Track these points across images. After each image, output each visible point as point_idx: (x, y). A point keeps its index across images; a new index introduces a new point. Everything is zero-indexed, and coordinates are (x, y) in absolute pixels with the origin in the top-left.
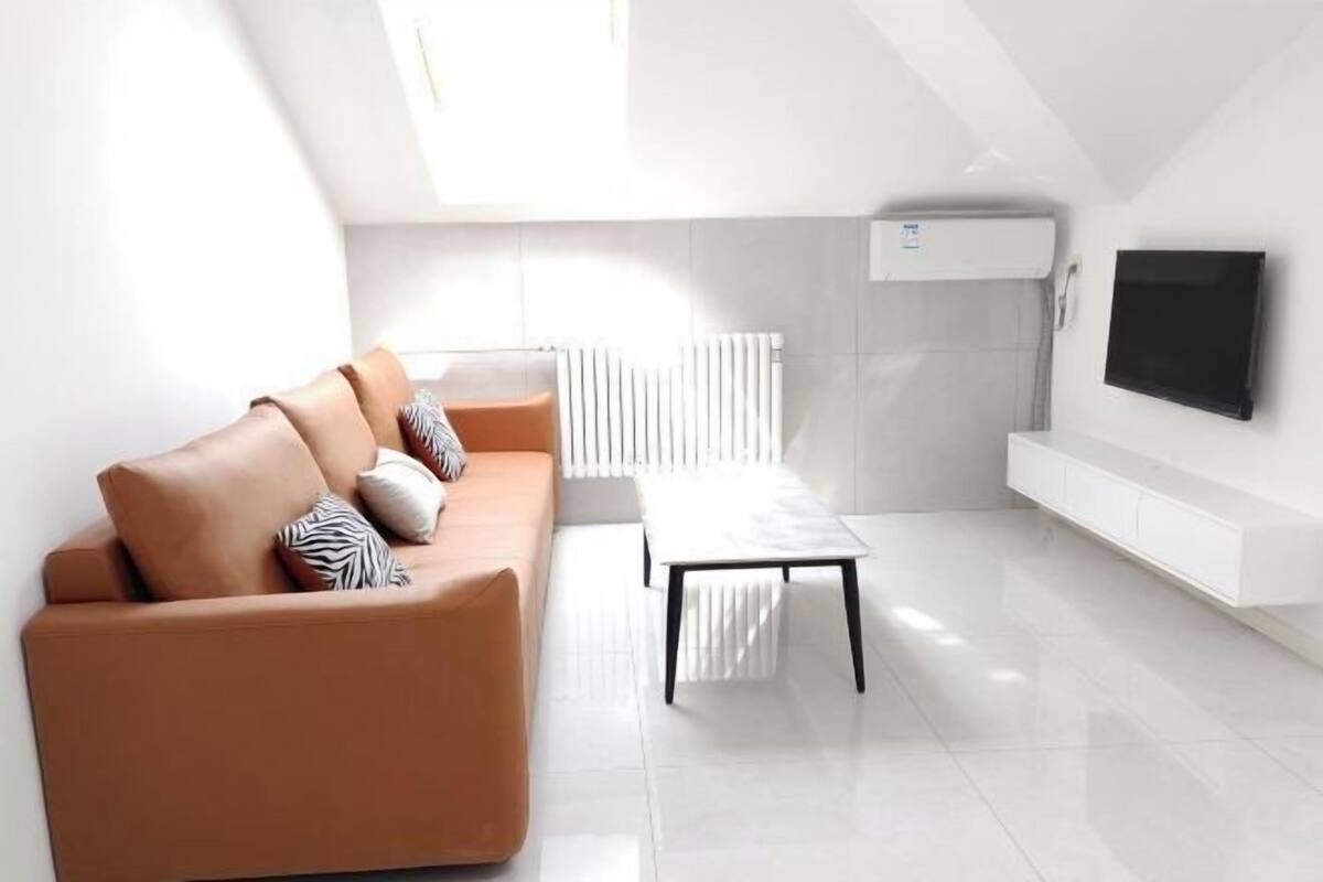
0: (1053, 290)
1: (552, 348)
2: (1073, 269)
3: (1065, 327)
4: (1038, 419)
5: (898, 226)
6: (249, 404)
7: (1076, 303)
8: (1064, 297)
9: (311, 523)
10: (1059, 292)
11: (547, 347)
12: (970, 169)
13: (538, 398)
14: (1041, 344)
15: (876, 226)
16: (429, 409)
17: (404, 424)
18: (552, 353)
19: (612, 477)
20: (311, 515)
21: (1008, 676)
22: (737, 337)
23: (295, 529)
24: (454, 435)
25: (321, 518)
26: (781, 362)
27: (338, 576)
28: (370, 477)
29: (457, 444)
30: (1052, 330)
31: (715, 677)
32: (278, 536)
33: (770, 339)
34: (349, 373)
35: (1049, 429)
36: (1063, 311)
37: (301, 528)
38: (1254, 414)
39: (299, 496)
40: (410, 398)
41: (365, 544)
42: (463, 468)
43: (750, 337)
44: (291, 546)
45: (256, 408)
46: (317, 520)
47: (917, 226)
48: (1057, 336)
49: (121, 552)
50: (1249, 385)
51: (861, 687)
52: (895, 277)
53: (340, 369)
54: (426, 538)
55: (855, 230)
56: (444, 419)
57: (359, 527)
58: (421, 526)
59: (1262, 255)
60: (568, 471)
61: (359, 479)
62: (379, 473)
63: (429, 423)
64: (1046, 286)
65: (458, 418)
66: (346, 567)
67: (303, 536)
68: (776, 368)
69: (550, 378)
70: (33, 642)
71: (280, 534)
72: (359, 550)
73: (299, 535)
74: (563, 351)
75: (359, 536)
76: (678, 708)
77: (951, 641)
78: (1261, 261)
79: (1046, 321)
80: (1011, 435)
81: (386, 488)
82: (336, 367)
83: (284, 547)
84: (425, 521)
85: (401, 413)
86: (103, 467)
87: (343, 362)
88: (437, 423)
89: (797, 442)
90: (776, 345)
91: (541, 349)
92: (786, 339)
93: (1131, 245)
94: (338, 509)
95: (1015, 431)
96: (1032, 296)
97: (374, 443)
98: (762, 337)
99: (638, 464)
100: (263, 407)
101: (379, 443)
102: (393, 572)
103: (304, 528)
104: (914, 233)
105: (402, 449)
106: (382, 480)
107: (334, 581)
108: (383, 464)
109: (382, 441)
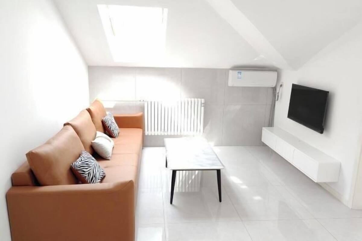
0: (276, 90)
1: (143, 101)
2: (281, 86)
3: (279, 100)
4: (270, 124)
5: (236, 72)
6: (63, 125)
7: (281, 95)
8: (278, 93)
9: (80, 161)
10: (277, 91)
11: (142, 100)
12: (255, 59)
13: (139, 114)
14: (272, 103)
15: (231, 71)
16: (110, 118)
17: (103, 123)
18: (143, 102)
19: (158, 135)
20: (80, 158)
21: (257, 198)
22: (193, 100)
23: (76, 163)
24: (116, 125)
25: (83, 160)
26: (204, 107)
27: (87, 175)
28: (95, 142)
29: (117, 127)
30: (275, 101)
31: (183, 191)
32: (72, 166)
33: (201, 100)
34: (89, 110)
35: (273, 127)
36: (278, 97)
37: (77, 163)
38: (324, 132)
39: (76, 152)
40: (105, 115)
41: (94, 166)
42: (119, 133)
43: (196, 100)
44: (75, 168)
45: (65, 126)
46: (82, 161)
47: (241, 73)
48: (277, 102)
49: (31, 172)
50: (323, 125)
51: (220, 201)
52: (235, 85)
53: (87, 109)
54: (109, 158)
55: (225, 72)
56: (114, 121)
57: (92, 161)
58: (108, 155)
59: (328, 92)
60: (146, 133)
61: (92, 143)
62: (97, 141)
63: (110, 122)
64: (274, 89)
65: (118, 119)
66: (89, 173)
67: (78, 165)
68: (203, 108)
69: (142, 109)
70: (9, 197)
71: (72, 165)
72: (92, 168)
73: (77, 165)
74: (146, 102)
75: (92, 164)
76: (174, 206)
77: (244, 187)
78: (328, 94)
79: (274, 98)
80: (264, 128)
81: (99, 145)
82: (86, 108)
83: (73, 169)
84: (109, 153)
85: (102, 120)
86: (27, 152)
87: (87, 107)
88: (112, 122)
89: (208, 127)
90: (203, 102)
91: (140, 101)
92: (205, 101)
93: (296, 83)
94: (87, 156)
95: (264, 127)
96: (271, 91)
97: (95, 129)
98: (199, 100)
99: (165, 132)
100: (67, 126)
101: (97, 130)
102: (101, 173)
103: (78, 163)
104: (240, 74)
105: (103, 131)
106: (98, 143)
107: (86, 177)
108: (98, 137)
109: (97, 129)
